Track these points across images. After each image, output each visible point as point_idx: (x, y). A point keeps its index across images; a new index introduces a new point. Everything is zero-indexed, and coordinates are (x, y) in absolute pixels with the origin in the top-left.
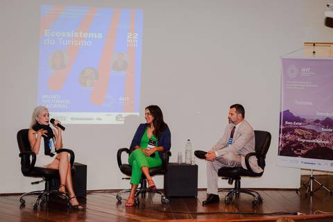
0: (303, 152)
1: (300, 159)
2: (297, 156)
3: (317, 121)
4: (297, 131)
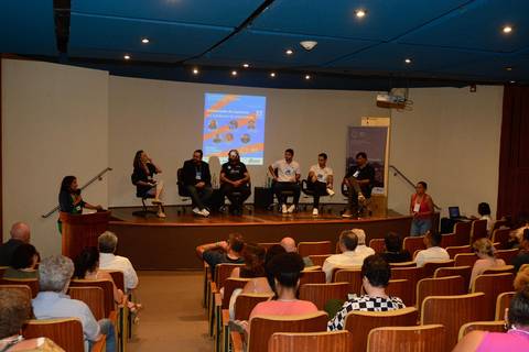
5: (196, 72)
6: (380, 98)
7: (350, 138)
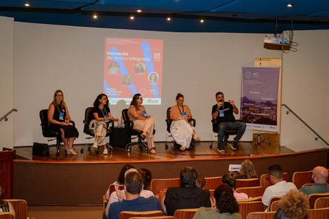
0: (254, 120)
1: (252, 124)
2: (250, 123)
3: (262, 103)
4: (250, 109)
5: (95, 17)
6: (267, 41)
7: (244, 78)
